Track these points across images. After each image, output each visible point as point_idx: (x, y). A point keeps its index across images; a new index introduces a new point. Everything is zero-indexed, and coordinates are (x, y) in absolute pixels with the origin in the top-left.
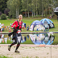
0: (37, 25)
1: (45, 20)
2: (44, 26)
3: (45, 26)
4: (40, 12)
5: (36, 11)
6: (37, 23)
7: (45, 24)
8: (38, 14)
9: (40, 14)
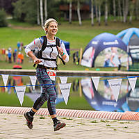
0: (106, 50)
1: (134, 34)
2: (130, 54)
3: (131, 51)
4: (117, 7)
5: (104, 3)
6: (105, 43)
7: (131, 47)
8: (111, 13)
9: (117, 15)
